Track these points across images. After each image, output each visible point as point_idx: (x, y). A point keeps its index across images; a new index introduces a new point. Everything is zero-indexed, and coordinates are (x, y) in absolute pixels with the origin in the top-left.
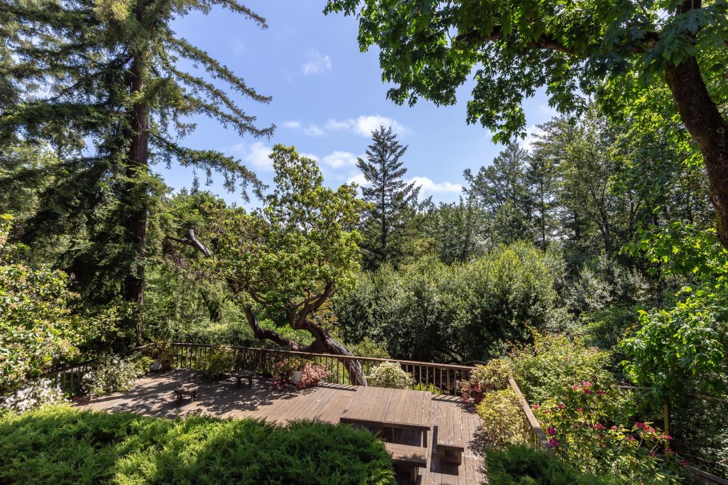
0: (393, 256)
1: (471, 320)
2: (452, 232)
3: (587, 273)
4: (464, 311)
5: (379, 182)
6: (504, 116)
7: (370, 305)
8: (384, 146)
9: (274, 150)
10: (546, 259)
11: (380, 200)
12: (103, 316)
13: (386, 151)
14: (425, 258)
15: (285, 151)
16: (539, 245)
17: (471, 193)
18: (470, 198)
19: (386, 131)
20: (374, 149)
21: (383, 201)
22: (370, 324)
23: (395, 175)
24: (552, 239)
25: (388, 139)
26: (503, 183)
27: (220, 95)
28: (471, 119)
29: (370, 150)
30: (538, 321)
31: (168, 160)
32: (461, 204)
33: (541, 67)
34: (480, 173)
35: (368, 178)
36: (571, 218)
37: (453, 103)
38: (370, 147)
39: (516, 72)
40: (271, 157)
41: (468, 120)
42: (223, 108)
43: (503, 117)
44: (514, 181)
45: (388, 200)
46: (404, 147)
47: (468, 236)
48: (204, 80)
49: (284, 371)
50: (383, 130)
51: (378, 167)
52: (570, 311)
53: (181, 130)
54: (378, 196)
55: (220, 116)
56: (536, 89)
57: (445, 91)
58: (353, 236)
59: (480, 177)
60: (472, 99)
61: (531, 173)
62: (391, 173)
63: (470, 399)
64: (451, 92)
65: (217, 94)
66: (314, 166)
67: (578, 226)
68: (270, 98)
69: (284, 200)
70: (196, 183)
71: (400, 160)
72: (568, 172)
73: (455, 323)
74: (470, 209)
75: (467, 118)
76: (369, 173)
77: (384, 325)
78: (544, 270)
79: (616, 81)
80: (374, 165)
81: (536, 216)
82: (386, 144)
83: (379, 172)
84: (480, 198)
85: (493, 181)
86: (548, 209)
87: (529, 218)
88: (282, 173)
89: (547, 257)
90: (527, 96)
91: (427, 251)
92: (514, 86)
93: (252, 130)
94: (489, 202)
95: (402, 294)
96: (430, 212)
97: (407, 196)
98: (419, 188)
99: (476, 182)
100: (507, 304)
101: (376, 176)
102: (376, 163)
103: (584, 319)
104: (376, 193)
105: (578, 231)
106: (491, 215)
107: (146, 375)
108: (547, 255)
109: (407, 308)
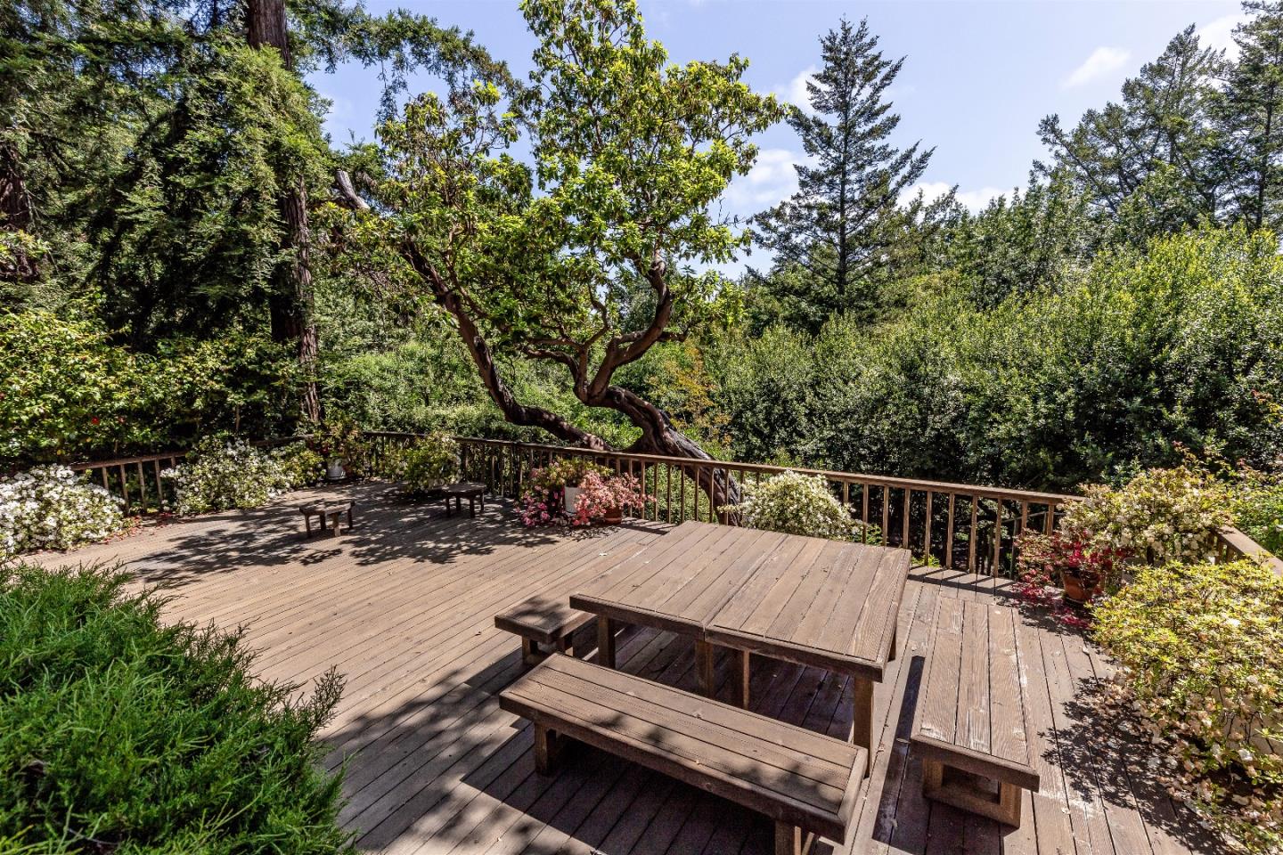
1: (1046, 417)
5: (835, 155)
7: (801, 397)
8: (849, 69)
11: (836, 194)
12: (190, 359)
13: (853, 81)
17: (1054, 175)
19: (854, 32)
20: (824, 78)
21: (842, 193)
22: (802, 436)
23: (872, 133)
25: (859, 51)
29: (817, 83)
34: (1081, 126)
35: (810, 148)
38: (817, 76)
44: (1172, 134)
45: (853, 190)
46: (895, 63)
49: (543, 486)
50: (847, 31)
51: (832, 120)
54: (831, 185)
59: (1081, 134)
62: (862, 128)
63: (1049, 589)
71: (883, 98)
76: (814, 137)
77: (827, 433)
80: (824, 116)
82: (853, 63)
83: (835, 131)
85: (1115, 142)
94: (1099, 192)
97: (898, 178)
98: (926, 156)
99: (1071, 147)
100: (1161, 372)
101: (828, 142)
102: (829, 111)
104: (827, 180)
107: (309, 485)
109: (882, 402)
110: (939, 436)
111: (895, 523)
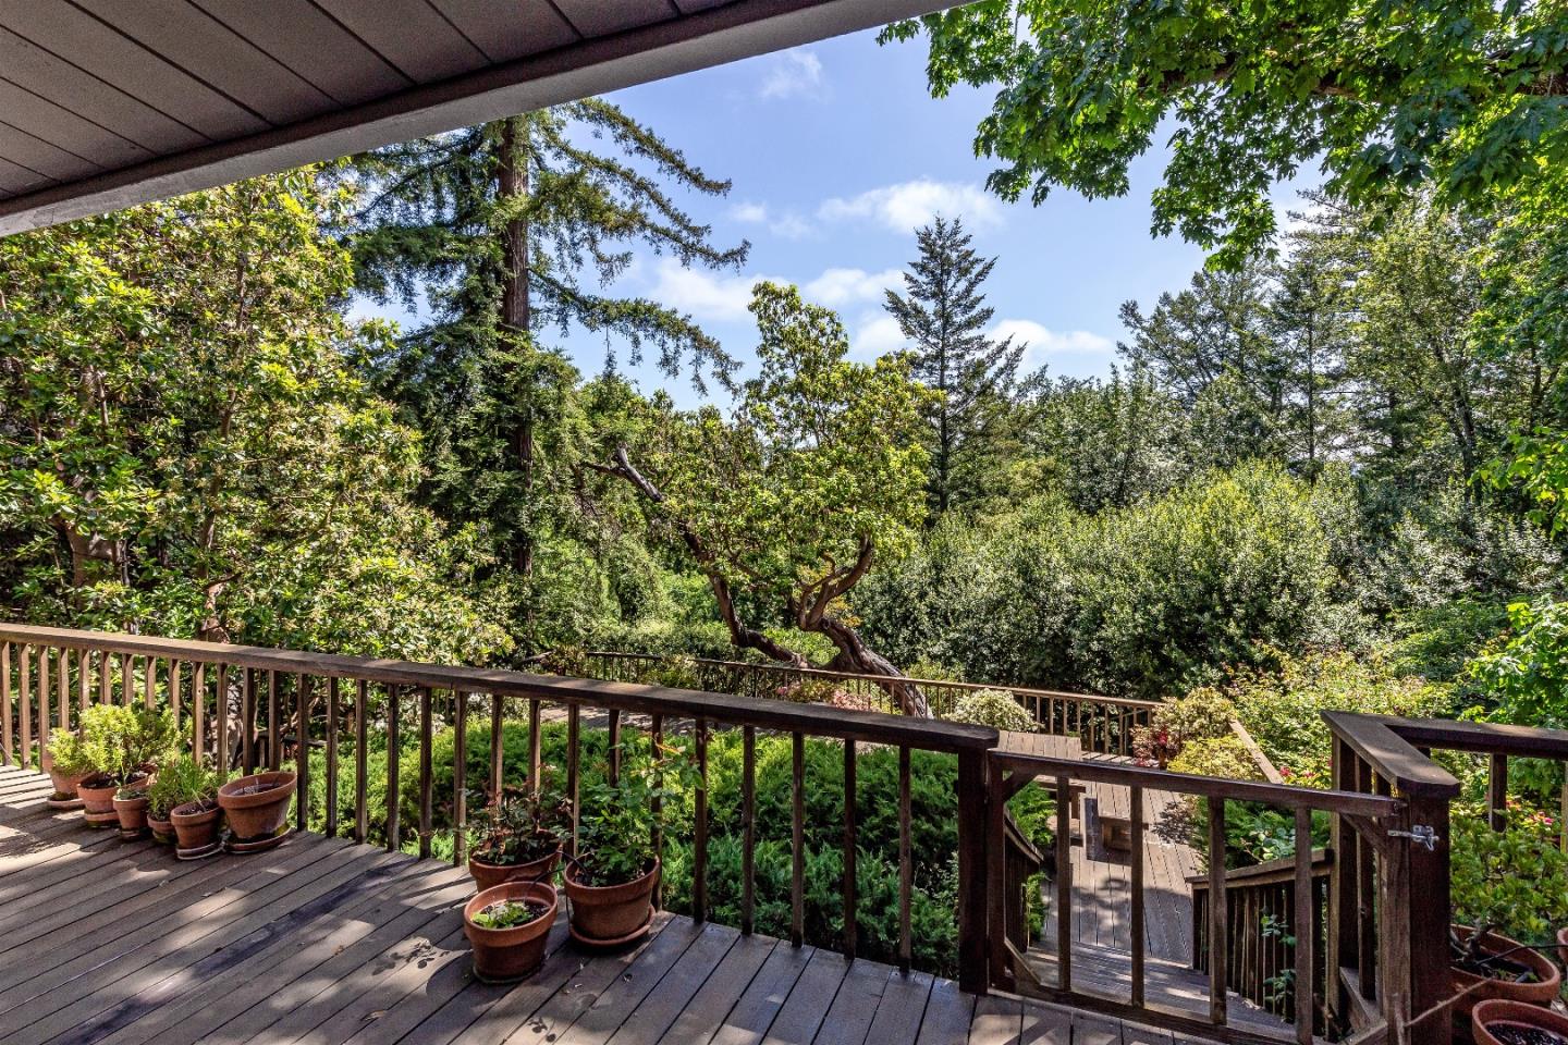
0: (965, 496)
1: (1143, 626)
2: (1094, 446)
3: (1409, 530)
4: (1127, 609)
5: (933, 340)
6: (1230, 216)
7: (922, 595)
8: (945, 262)
9: (755, 293)
10: (1314, 499)
11: (935, 379)
13: (949, 274)
14: (1035, 501)
15: (778, 296)
16: (1299, 471)
17: (1137, 355)
18: (1136, 367)
19: (948, 228)
20: (923, 268)
21: (942, 379)
22: (923, 633)
23: (969, 325)
24: (1331, 457)
25: (954, 246)
26: (1214, 330)
27: (646, 188)
28: (1161, 226)
29: (913, 273)
30: (1290, 631)
31: (564, 320)
32: (1117, 382)
33: (1312, 116)
34: (1158, 309)
35: (909, 332)
36: (1378, 407)
37: (1122, 191)
38: (914, 265)
39: (1259, 127)
40: (752, 308)
41: (1154, 231)
42: (655, 216)
43: (1229, 218)
44: (1240, 325)
45: (952, 376)
46: (988, 261)
47: (1130, 451)
48: (619, 162)
50: (941, 227)
51: (930, 307)
52: (1365, 611)
53: (605, 267)
54: (931, 370)
55: (648, 232)
56: (1298, 162)
57: (1105, 169)
58: (913, 454)
59: (1159, 318)
60: (1165, 184)
61: (1285, 304)
62: (959, 319)
63: (1152, 761)
64: (1119, 169)
65: (641, 186)
66: (832, 320)
67: (1397, 426)
68: (728, 185)
69: (775, 390)
70: (610, 361)
71: (977, 292)
72: (1376, 302)
73: (1108, 632)
74: (1136, 391)
75: (1152, 224)
76: (912, 322)
77: (952, 635)
78: (1309, 522)
79: (1478, 130)
80: (919, 302)
81: (1294, 405)
82: (948, 257)
83: (932, 317)
84: (1158, 365)
85: (1189, 327)
86: (1327, 386)
87: (1275, 408)
88: (774, 338)
89: (1319, 496)
90: (1279, 178)
91: (1041, 486)
92: (1251, 156)
93: (708, 254)
94: (1180, 373)
95: (988, 574)
96: (1043, 399)
97: (994, 369)
98: (1020, 350)
99: (1150, 331)
100: (1222, 595)
101: (926, 326)
102: (927, 298)
103: (1399, 626)
104: (926, 364)
105: (1397, 436)
106: (1183, 405)
108: (1317, 492)
109: (1001, 603)
110: (1056, 635)
111: (1058, 722)
